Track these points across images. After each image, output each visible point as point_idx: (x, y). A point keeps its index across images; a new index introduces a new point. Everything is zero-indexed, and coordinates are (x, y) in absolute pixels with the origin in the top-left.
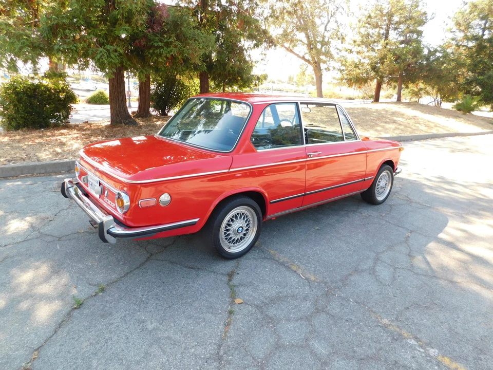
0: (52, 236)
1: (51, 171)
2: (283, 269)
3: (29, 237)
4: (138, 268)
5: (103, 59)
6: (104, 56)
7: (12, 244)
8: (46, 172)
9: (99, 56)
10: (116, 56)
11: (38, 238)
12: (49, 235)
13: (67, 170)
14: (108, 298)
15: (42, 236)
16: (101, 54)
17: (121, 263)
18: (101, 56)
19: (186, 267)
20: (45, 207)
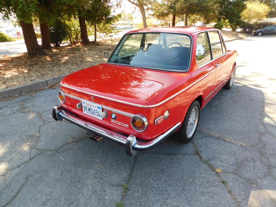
0: (49, 150)
1: (7, 96)
2: (223, 142)
3: (32, 155)
4: (135, 163)
5: (24, 8)
6: (25, 6)
7: (24, 164)
8: (4, 98)
9: (20, 6)
10: (33, 6)
11: (39, 154)
12: (47, 150)
13: (19, 93)
14: (136, 194)
15: (41, 152)
16: (23, 4)
17: (120, 162)
18: (23, 6)
19: (166, 154)
20: (25, 126)
